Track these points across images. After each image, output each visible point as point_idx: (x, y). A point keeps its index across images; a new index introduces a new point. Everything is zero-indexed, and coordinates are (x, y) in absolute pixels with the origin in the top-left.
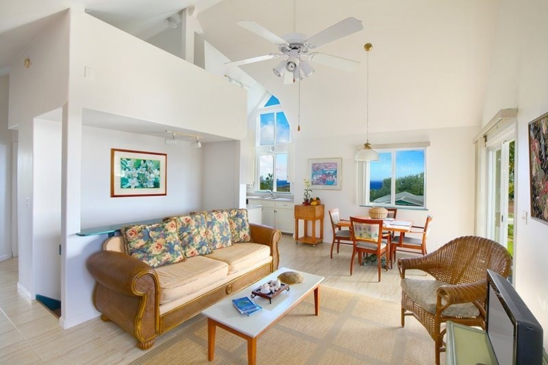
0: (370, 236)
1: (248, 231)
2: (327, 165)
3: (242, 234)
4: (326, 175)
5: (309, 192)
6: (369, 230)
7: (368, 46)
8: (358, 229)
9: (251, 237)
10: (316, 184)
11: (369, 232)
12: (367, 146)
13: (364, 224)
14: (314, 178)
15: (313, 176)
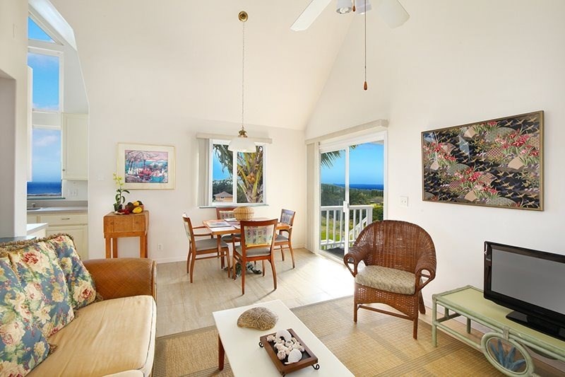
0: (265, 239)
1: (90, 280)
2: (152, 154)
3: (78, 290)
4: (151, 169)
5: (124, 194)
6: (265, 233)
7: (243, 16)
8: (251, 233)
9: (97, 290)
10: (134, 181)
11: (263, 236)
12: (242, 133)
13: (259, 227)
14: (130, 172)
15: (126, 170)
